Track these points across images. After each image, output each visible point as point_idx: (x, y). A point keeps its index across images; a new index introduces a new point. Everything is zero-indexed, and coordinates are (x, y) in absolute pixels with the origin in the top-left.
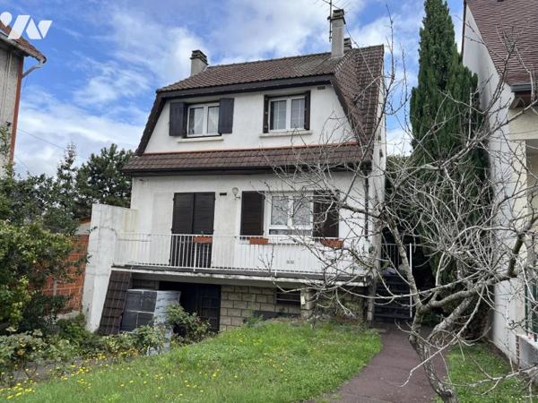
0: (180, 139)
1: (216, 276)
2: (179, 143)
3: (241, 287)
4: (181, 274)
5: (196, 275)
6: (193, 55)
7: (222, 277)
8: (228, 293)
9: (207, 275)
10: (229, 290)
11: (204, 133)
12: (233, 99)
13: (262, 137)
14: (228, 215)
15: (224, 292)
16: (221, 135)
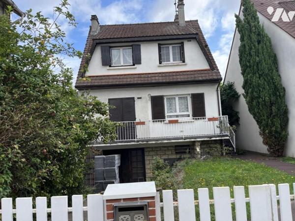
0: (108, 68)
1: (150, 142)
2: (108, 69)
3: (156, 147)
4: (129, 144)
5: (138, 143)
6: (92, 18)
7: (154, 142)
8: (149, 151)
9: (145, 142)
10: (149, 150)
11: (122, 64)
12: (140, 45)
13: (159, 66)
14: (143, 110)
15: (146, 151)
16: (134, 65)
